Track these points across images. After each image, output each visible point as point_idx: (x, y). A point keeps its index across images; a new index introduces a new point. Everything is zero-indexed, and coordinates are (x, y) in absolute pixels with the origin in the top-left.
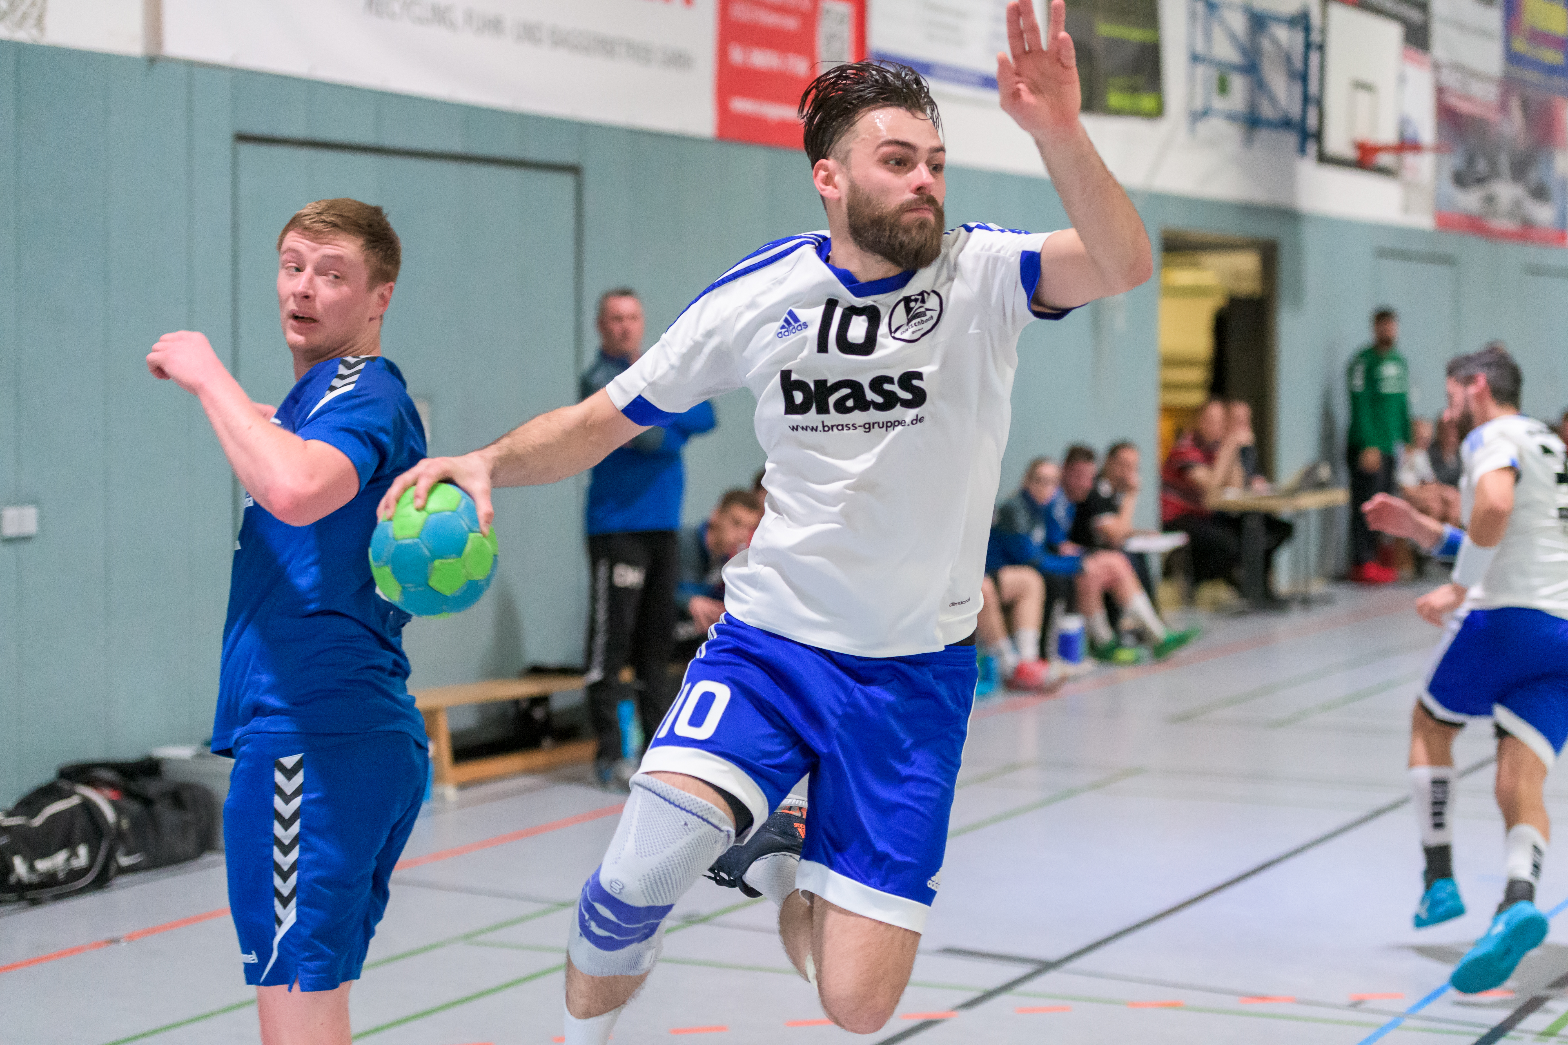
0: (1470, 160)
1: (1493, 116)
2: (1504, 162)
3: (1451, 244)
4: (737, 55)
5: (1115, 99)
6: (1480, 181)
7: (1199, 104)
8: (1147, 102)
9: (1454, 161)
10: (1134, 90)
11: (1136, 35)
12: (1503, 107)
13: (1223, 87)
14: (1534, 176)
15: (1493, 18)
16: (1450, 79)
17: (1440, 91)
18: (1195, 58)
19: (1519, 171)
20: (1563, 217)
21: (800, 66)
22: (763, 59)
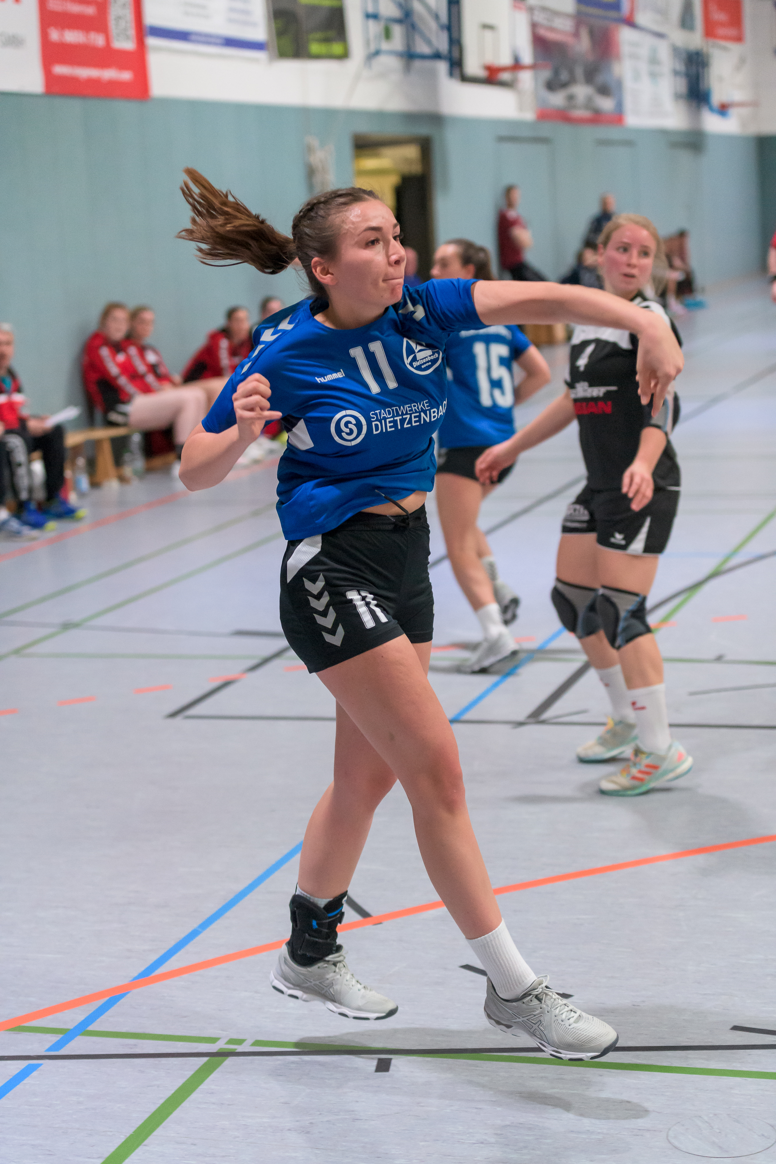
0: (556, 72)
1: (569, 40)
2: (579, 72)
3: (547, 129)
4: (54, 35)
5: (315, 48)
6: (564, 85)
7: (373, 48)
8: (337, 48)
9: (546, 74)
10: (327, 40)
11: (327, 2)
12: (576, 34)
13: (387, 34)
14: (600, 79)
16: (540, 18)
17: (534, 26)
18: (368, 16)
19: (590, 77)
20: (620, 105)
21: (99, 40)
22: (72, 37)
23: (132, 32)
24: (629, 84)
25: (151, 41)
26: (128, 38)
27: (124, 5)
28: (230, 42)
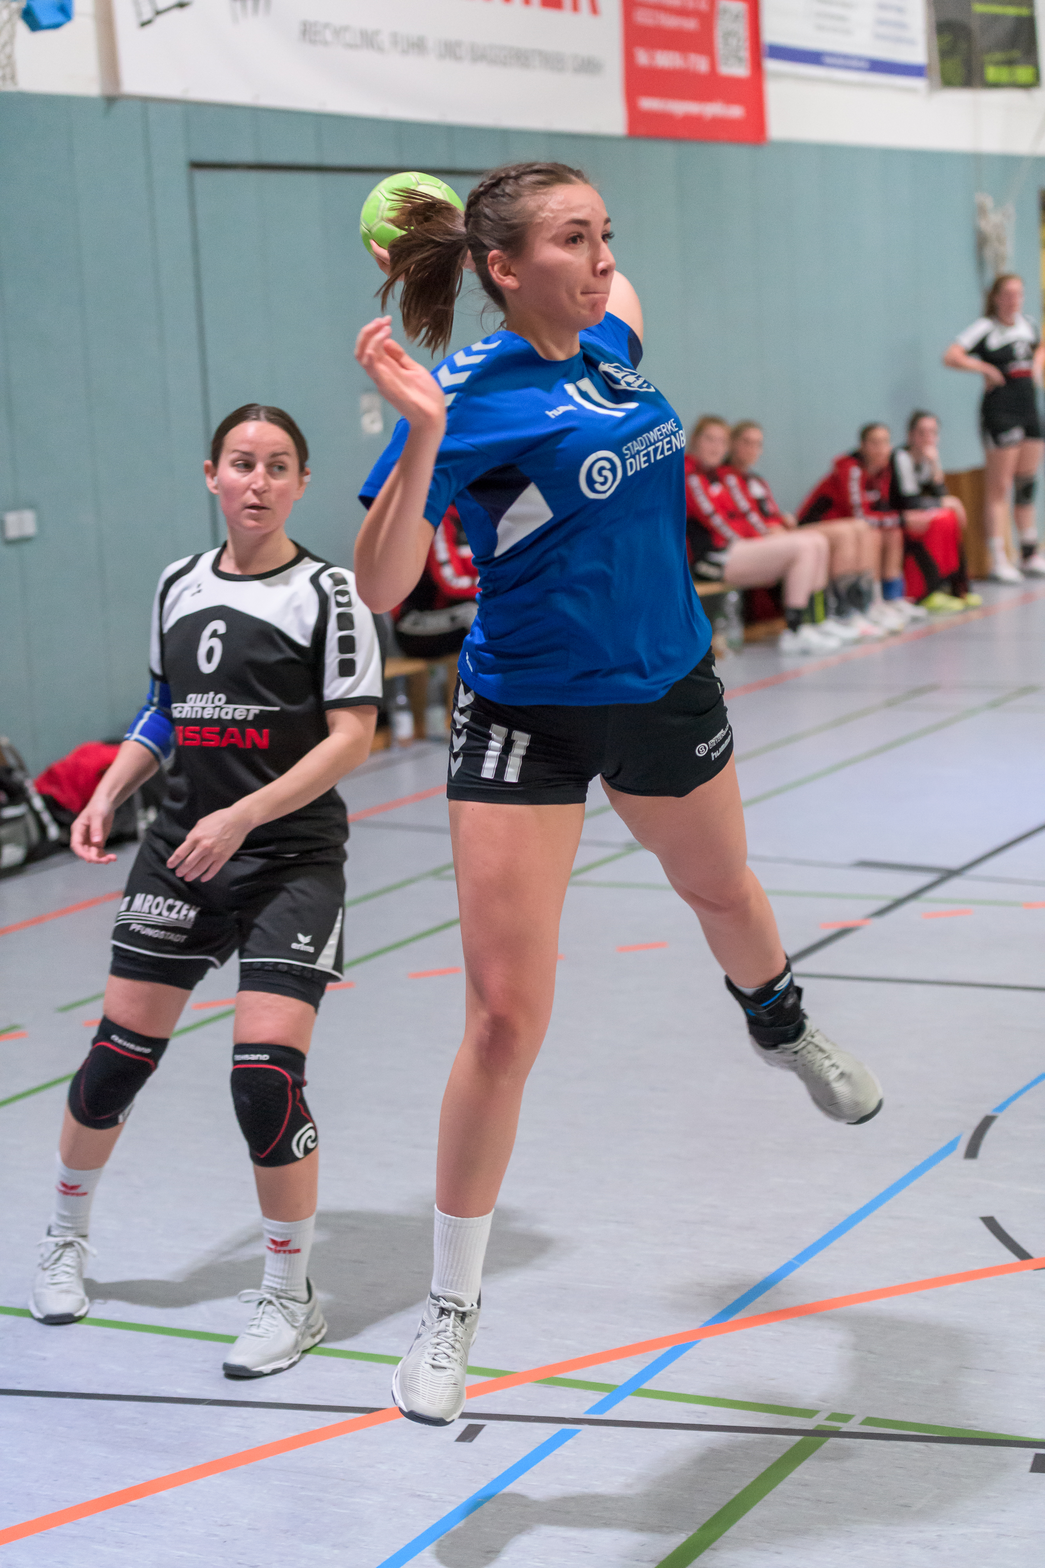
4: (642, 58)
5: (992, 73)
8: (1023, 73)
10: (1010, 63)
11: (1011, 11)
21: (701, 64)
22: (666, 60)
23: (745, 53)
25: (771, 65)
26: (740, 60)
27: (737, 16)
28: (879, 66)
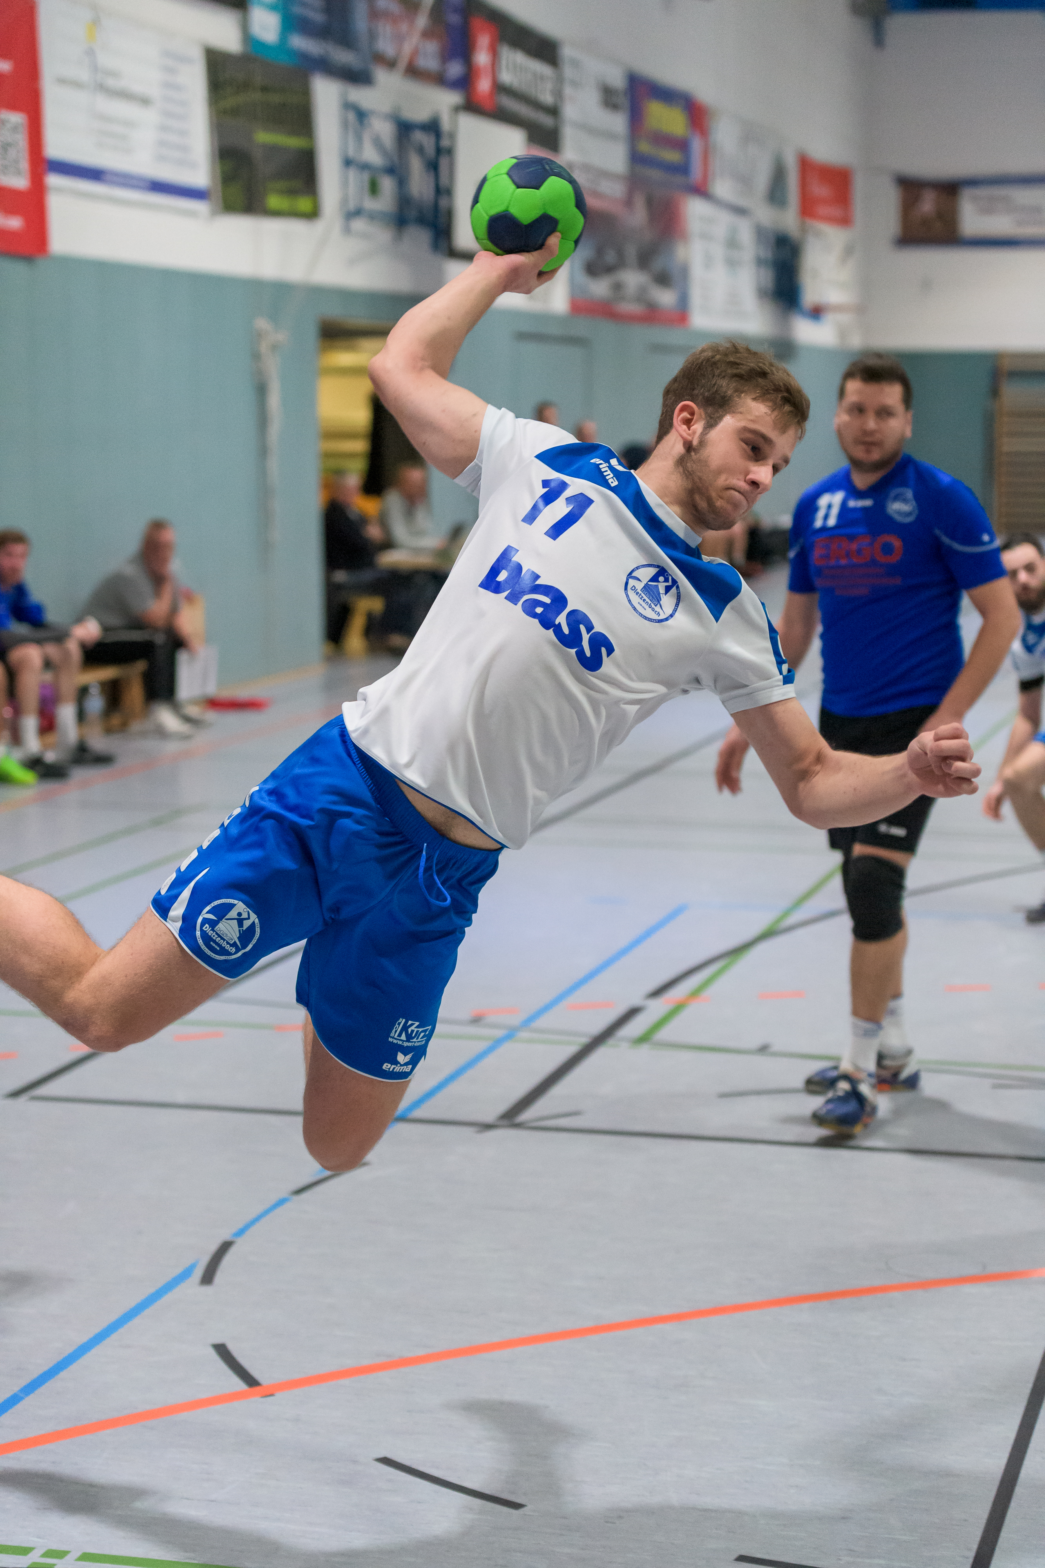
0: (600, 252)
1: (620, 211)
2: (631, 252)
3: (583, 327)
5: (274, 201)
6: (610, 270)
7: (352, 206)
8: (304, 204)
9: (586, 253)
10: (292, 192)
11: (293, 142)
12: (629, 202)
13: (374, 188)
14: (658, 264)
15: (618, 122)
16: (580, 178)
18: (348, 162)
19: (644, 260)
20: (684, 301)
23: (24, 165)
24: (698, 272)
25: (53, 180)
26: (18, 173)
27: (15, 129)
28: (159, 187)
